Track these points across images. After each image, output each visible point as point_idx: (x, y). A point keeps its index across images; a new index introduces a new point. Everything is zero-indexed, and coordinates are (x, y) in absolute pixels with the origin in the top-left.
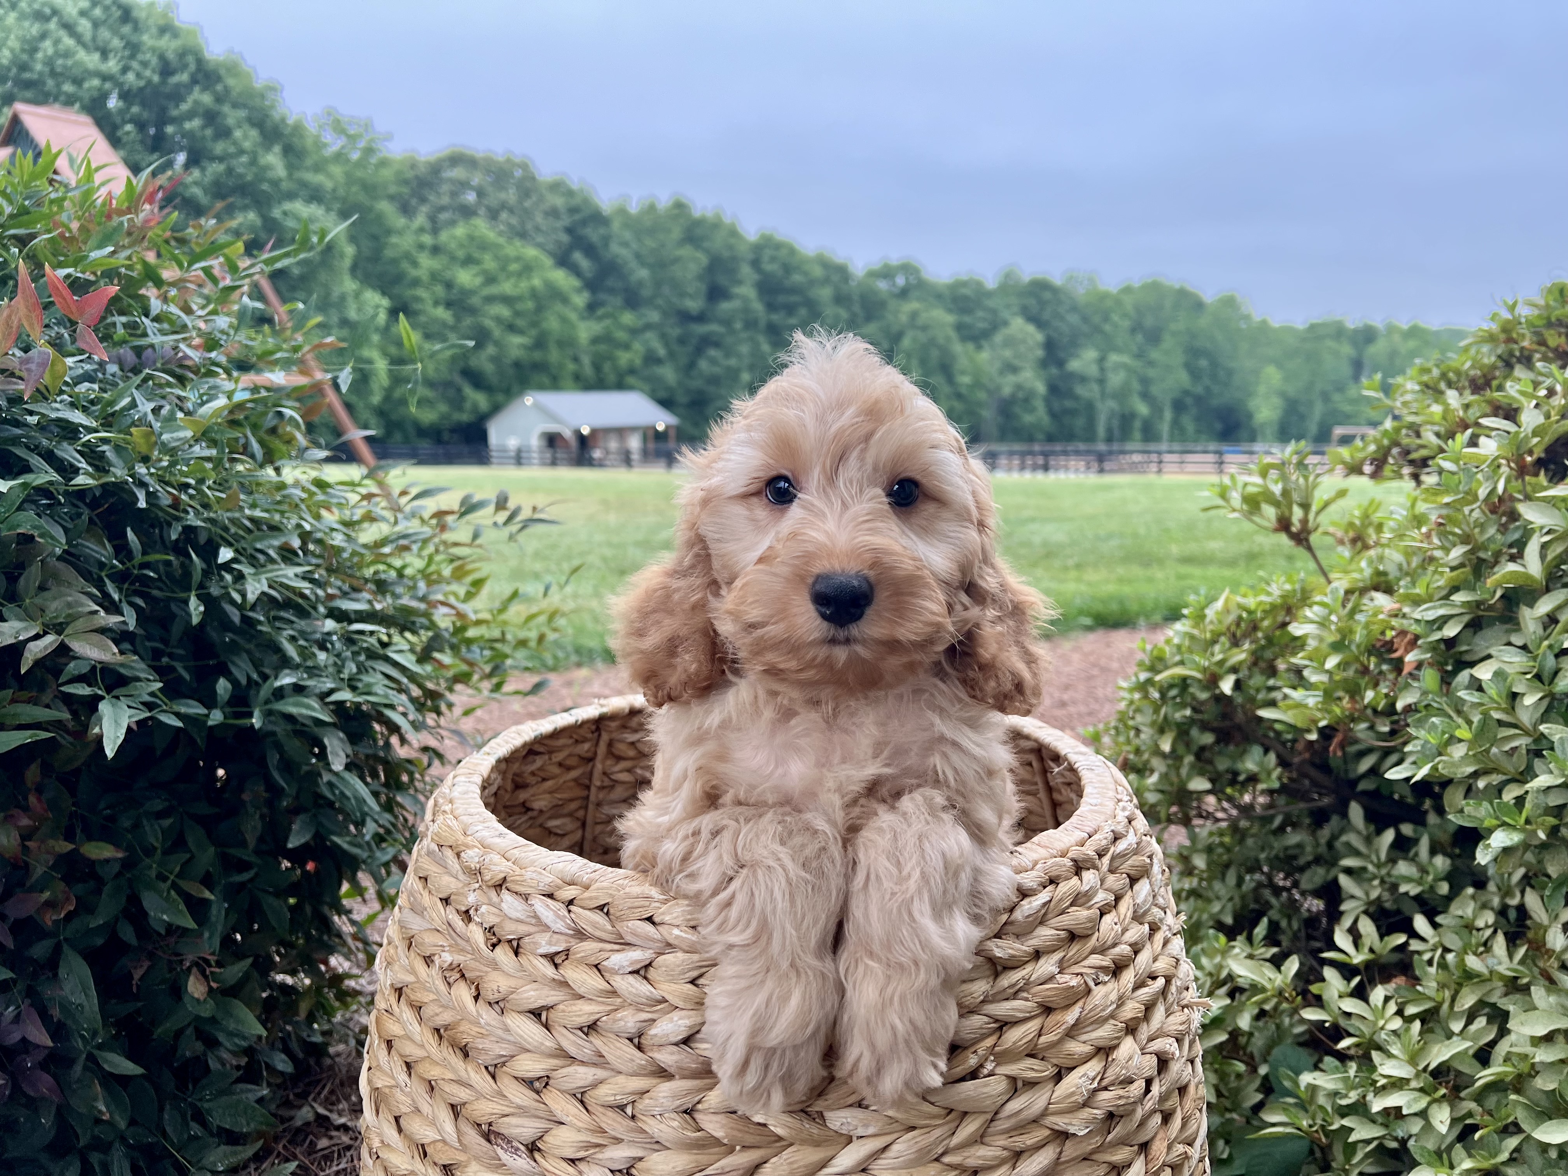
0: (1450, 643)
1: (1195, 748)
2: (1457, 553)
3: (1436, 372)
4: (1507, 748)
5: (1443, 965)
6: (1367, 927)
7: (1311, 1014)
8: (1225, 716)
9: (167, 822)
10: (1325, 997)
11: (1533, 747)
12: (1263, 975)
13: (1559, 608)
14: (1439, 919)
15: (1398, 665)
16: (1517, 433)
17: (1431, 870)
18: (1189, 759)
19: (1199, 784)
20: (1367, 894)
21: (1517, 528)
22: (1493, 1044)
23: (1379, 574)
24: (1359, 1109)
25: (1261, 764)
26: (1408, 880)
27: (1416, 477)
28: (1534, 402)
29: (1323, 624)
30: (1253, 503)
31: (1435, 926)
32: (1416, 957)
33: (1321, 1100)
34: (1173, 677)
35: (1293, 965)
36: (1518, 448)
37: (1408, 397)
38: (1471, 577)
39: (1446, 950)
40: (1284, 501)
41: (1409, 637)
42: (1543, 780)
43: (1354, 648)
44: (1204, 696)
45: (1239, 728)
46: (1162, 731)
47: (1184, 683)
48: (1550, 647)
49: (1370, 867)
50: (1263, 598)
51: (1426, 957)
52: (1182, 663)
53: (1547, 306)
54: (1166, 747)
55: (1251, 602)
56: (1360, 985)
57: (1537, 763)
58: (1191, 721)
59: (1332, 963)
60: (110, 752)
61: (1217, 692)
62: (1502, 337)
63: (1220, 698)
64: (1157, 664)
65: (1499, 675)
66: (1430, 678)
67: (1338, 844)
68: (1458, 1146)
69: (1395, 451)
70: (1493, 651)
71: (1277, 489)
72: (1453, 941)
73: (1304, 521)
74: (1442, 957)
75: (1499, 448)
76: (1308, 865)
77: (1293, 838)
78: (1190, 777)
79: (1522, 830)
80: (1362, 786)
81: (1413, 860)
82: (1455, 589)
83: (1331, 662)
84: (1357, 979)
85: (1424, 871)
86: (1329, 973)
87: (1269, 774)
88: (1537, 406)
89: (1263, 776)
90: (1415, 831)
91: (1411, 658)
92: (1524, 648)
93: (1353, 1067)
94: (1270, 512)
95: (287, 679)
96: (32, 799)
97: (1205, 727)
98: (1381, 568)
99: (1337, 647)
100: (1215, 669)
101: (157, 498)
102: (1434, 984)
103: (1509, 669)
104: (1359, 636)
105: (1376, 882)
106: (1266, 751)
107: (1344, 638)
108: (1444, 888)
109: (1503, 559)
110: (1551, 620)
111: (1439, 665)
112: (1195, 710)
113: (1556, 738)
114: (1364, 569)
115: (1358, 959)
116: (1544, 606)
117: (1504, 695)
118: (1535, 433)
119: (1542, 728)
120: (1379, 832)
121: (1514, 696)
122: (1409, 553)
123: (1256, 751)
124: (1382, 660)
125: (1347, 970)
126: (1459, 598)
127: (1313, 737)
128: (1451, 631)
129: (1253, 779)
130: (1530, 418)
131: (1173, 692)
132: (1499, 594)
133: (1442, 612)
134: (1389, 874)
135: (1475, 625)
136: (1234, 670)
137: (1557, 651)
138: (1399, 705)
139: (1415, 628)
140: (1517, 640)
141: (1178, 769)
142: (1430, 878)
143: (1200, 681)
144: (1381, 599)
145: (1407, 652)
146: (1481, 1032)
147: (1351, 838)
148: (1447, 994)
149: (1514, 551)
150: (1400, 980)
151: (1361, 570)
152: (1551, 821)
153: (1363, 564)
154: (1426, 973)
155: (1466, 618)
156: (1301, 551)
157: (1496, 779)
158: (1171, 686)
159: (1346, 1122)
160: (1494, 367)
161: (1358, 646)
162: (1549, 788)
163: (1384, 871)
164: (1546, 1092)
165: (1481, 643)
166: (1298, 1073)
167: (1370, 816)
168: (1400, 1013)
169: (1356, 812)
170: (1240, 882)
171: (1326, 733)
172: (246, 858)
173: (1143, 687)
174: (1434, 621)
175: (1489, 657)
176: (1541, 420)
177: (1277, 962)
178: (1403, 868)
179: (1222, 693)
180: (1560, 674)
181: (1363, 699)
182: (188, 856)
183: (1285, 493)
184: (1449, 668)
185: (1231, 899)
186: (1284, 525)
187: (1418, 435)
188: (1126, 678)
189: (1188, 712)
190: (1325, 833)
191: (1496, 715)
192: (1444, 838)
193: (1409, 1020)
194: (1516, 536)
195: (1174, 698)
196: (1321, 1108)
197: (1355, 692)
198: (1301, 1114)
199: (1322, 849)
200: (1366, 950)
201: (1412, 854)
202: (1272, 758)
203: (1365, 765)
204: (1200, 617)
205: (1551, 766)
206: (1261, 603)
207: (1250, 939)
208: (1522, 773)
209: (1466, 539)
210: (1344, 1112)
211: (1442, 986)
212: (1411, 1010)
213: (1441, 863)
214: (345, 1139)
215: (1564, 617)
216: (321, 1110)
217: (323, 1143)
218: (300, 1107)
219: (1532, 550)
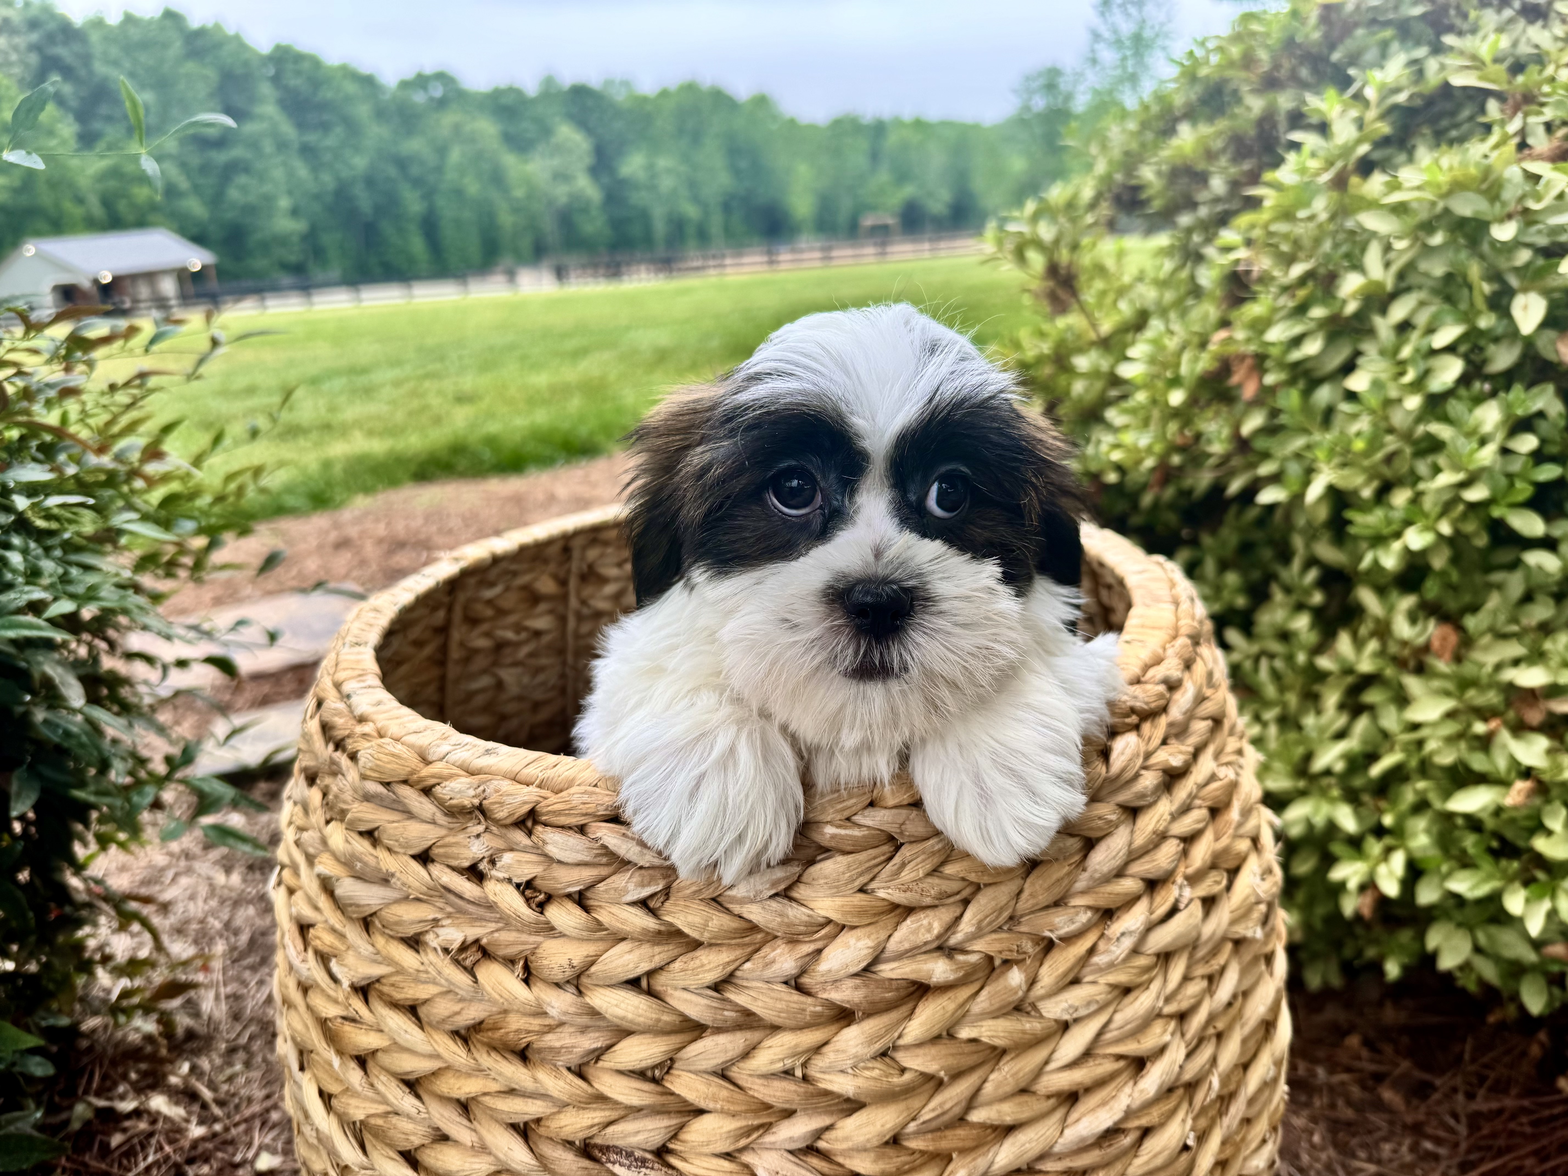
2: (1297, 271)
11: (1417, 447)
13: (1413, 313)
30: (1021, 252)
38: (1317, 293)
40: (1053, 248)
41: (1249, 361)
43: (1188, 384)
65: (1374, 384)
71: (1049, 234)
73: (1071, 264)
94: (1038, 261)
103: (1382, 377)
109: (1341, 272)
110: (1406, 326)
113: (1444, 436)
116: (1399, 311)
117: (1381, 403)
118: (1360, 140)
119: (1425, 428)
121: (1390, 404)
126: (1318, 312)
128: (1310, 349)
130: (1342, 131)
132: (1353, 305)
133: (1297, 330)
137: (1423, 352)
138: (1245, 431)
140: (1375, 347)
155: (1325, 333)
161: (1191, 381)
162: (1448, 486)
174: (1285, 343)
176: (1356, 132)
180: (1433, 375)
183: (1056, 239)
186: (1052, 270)
208: (1405, 477)
214: (143, 1125)
215: (1422, 319)
216: (102, 1103)
217: (116, 1140)
218: (71, 1107)
219: (1373, 258)
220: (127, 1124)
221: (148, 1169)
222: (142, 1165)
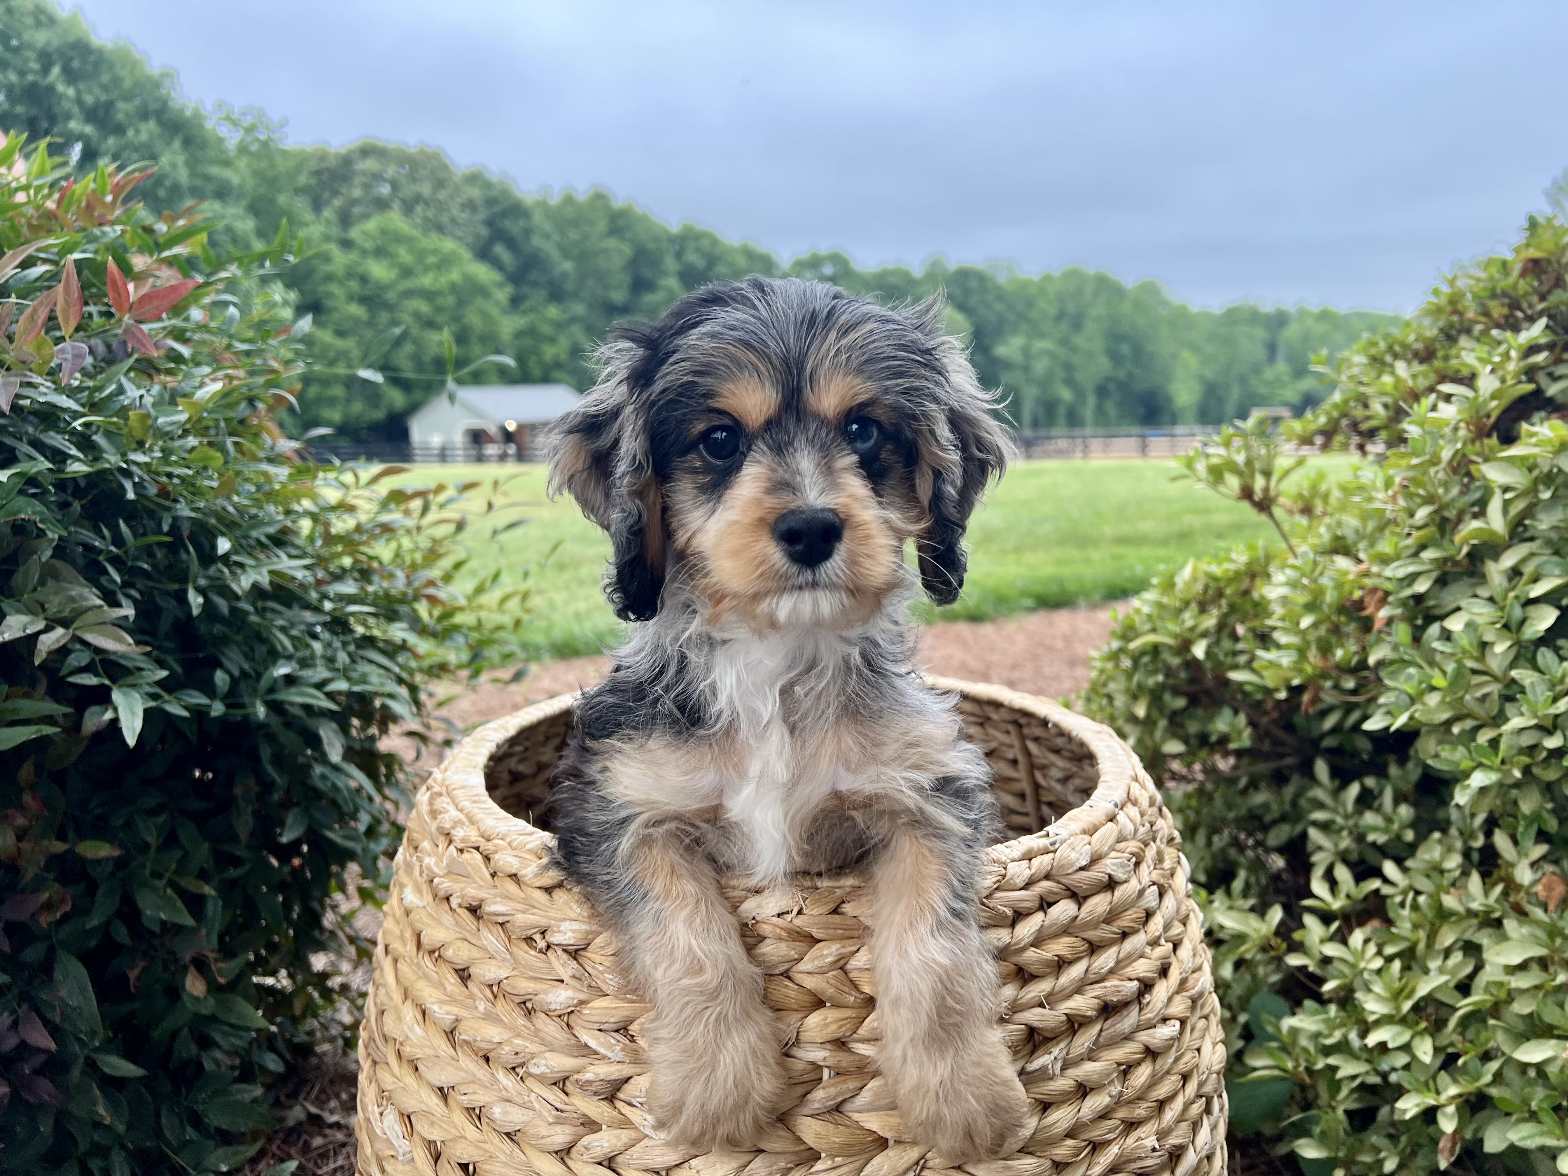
0: (1418, 598)
1: (1167, 712)
2: (1422, 513)
3: (1382, 345)
4: (1479, 694)
5: (1415, 907)
6: (1342, 873)
7: (1294, 960)
8: (1193, 681)
9: (161, 819)
10: (1307, 943)
11: (1505, 692)
12: (1248, 925)
13: (1524, 561)
14: (1409, 863)
15: (1367, 625)
16: (1476, 398)
17: (1395, 818)
18: (1163, 723)
19: (1174, 747)
20: (1336, 845)
21: (1479, 488)
22: (1472, 976)
23: (1337, 539)
24: (1342, 1047)
25: (1232, 725)
26: (1375, 829)
27: (1361, 448)
28: (1489, 368)
29: (1294, 585)
30: (1217, 474)
31: (1405, 870)
32: (1389, 901)
33: (1304, 1042)
34: (1145, 645)
35: (1276, 914)
36: (1477, 412)
37: (1355, 370)
38: (1438, 535)
39: (1418, 893)
40: (1246, 472)
41: (1379, 594)
42: (1516, 723)
43: (1325, 608)
44: (1175, 661)
45: (1207, 692)
46: (1135, 697)
47: (1155, 650)
48: (1517, 597)
49: (1339, 820)
50: (1226, 566)
51: (1398, 899)
52: (1154, 630)
53: (1491, 278)
54: (1141, 711)
55: (1217, 570)
56: (1339, 929)
57: (1510, 708)
58: (1162, 687)
59: (1312, 910)
60: (131, 741)
61: (1189, 657)
62: (1449, 309)
63: (1193, 664)
64: (1128, 633)
65: (1470, 626)
66: (1402, 632)
67: (1303, 802)
68: (1443, 1072)
69: (1344, 422)
70: (1463, 603)
71: (1240, 458)
72: (1422, 883)
73: (1266, 490)
74: (1414, 900)
75: (1460, 411)
76: (1275, 822)
77: (1260, 798)
78: (1164, 740)
79: (1498, 770)
80: (1328, 742)
81: (1379, 810)
82: (1423, 547)
83: (1306, 622)
84: (1335, 925)
85: (1389, 820)
86: (1309, 920)
87: (1240, 733)
88: (1493, 371)
89: (1234, 735)
90: (1378, 783)
91: (1383, 613)
92: (1491, 599)
93: (1333, 1009)
94: (1233, 482)
95: (282, 670)
96: (27, 798)
97: (1176, 692)
98: (1339, 533)
99: (1310, 607)
100: (1188, 635)
101: (145, 488)
102: (1408, 925)
103: (1480, 620)
104: (1330, 597)
105: (1345, 833)
106: (1236, 712)
107: (1315, 599)
108: (1409, 836)
109: (1467, 517)
110: (1515, 573)
111: (1410, 620)
112: (1167, 676)
113: (1527, 683)
114: (1323, 533)
115: (1336, 904)
116: (1509, 560)
117: (1475, 644)
118: (1493, 397)
119: (1514, 673)
120: (1344, 784)
121: (1484, 646)
122: (1365, 516)
123: (1227, 712)
124: (1351, 618)
125: (1326, 918)
126: (1428, 555)
127: (1282, 695)
128: (1422, 586)
129: (1224, 740)
130: (1487, 384)
131: (1146, 659)
132: (1465, 550)
133: (1412, 569)
134: (1356, 825)
135: (1442, 582)
136: (1204, 635)
137: (1523, 600)
138: (1371, 661)
139: (1388, 586)
140: (1483, 592)
141: (1151, 733)
142: (1396, 826)
143: (1170, 647)
144: (1342, 562)
145: (1378, 609)
146: (1458, 967)
147: (1319, 794)
148: (1422, 934)
149: (1476, 509)
150: (1375, 924)
151: (1320, 536)
152: (1525, 760)
153: (1322, 530)
154: (1399, 916)
155: (1435, 575)
156: (1263, 518)
157: (1469, 724)
158: (1143, 653)
159: (1332, 1061)
160: (1434, 340)
161: (1330, 606)
162: (1523, 729)
163: (1351, 822)
164: (1523, 1017)
165: (1449, 597)
166: (1279, 1017)
167: (1335, 772)
168: (1379, 953)
169: (1321, 769)
170: (1209, 843)
171: (1296, 691)
172: (238, 853)
173: (1114, 656)
174: (1401, 580)
175: (1458, 609)
176: (1497, 384)
177: (1260, 910)
178: (1370, 818)
179: (1195, 659)
180: (1527, 623)
181: (1334, 655)
182: (180, 853)
183: (1249, 463)
184: (1419, 622)
185: (1202, 859)
186: (1247, 493)
187: (1366, 406)
188: (1097, 648)
189: (1160, 678)
190: (1289, 791)
191: (1470, 664)
192: (1407, 787)
193: (1389, 960)
194: (1477, 495)
195: (1146, 664)
196: (1305, 1050)
197: (1325, 650)
198: (1284, 1056)
199: (1287, 807)
200: (1343, 895)
201: (1376, 804)
202: (1242, 719)
203: (1329, 723)
204: (1169, 586)
205: (1524, 709)
206: (1227, 570)
207: (1229, 893)
208: (1494, 718)
209: (1429, 499)
210: (1327, 1051)
211: (1416, 927)
212: (1389, 950)
213: (1405, 811)
214: (340, 1136)
215: (1528, 569)
216: (313, 1110)
217: (317, 1141)
218: (291, 1108)
219: (1495, 507)
220: (328, 1131)
221: (335, 1170)
222: (332, 1166)
